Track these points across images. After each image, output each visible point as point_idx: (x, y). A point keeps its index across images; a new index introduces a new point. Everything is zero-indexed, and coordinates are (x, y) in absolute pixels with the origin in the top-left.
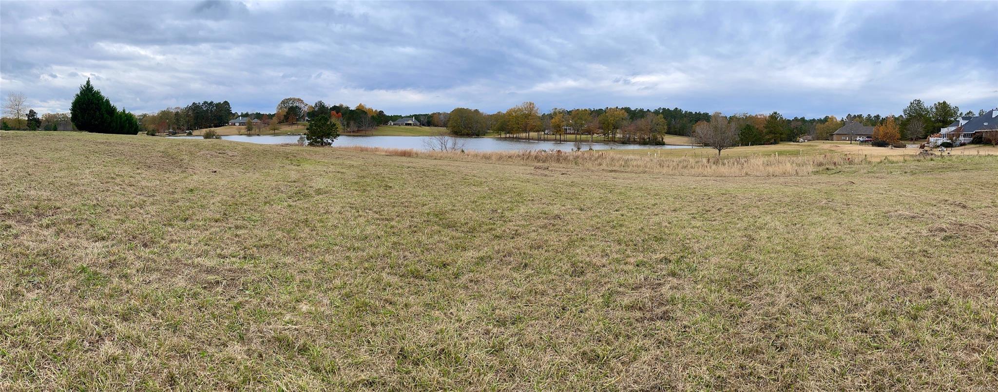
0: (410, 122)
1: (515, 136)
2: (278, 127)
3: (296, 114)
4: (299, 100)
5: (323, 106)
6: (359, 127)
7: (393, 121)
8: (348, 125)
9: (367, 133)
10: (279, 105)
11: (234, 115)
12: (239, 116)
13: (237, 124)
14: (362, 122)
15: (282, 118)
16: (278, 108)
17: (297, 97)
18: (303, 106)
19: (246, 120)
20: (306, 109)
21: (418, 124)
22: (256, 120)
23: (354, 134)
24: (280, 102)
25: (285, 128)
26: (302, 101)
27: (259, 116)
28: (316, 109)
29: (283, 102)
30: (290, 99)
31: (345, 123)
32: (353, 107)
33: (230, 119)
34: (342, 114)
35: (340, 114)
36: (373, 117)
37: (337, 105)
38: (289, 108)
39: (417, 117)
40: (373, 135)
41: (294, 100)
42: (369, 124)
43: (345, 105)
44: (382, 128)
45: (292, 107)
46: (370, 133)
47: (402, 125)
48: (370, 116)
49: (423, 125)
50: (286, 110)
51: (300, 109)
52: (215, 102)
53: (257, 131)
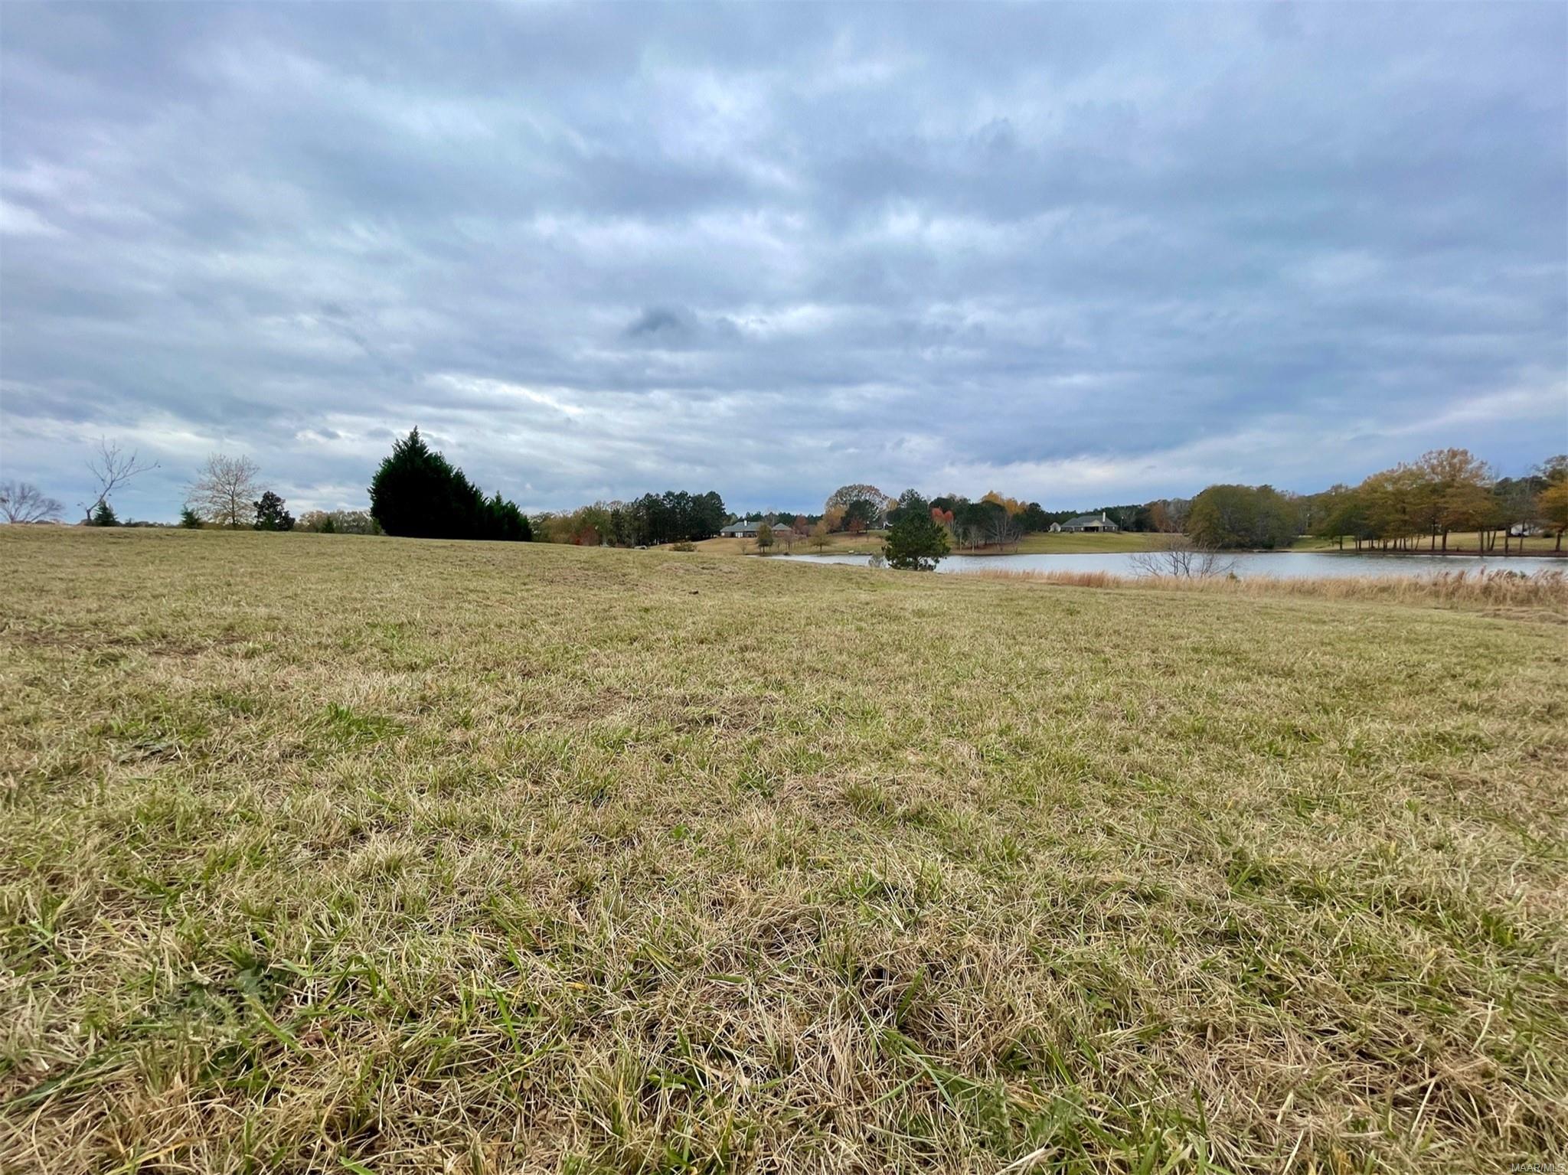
0: (1095, 524)
1: (1390, 544)
2: (828, 539)
3: (864, 516)
4: (871, 489)
5: (918, 500)
6: (988, 537)
7: (1060, 523)
8: (965, 535)
9: (1004, 548)
10: (832, 500)
11: (729, 517)
12: (742, 520)
13: (739, 535)
14: (994, 526)
15: (838, 522)
16: (828, 503)
17: (867, 483)
18: (877, 500)
19: (755, 526)
20: (885, 506)
21: (1114, 526)
22: (781, 526)
23: (978, 552)
24: (833, 494)
25: (843, 542)
26: (877, 492)
27: (786, 519)
28: (903, 506)
29: (840, 494)
30: (853, 488)
31: (960, 531)
32: (975, 499)
33: (723, 526)
34: (955, 515)
35: (949, 513)
36: (1016, 516)
37: (945, 496)
38: (851, 505)
39: (1112, 513)
40: (1016, 553)
41: (861, 489)
42: (1009, 530)
43: (959, 495)
44: (1037, 538)
45: (858, 502)
46: (1011, 548)
47: (1078, 530)
48: (1011, 515)
49: (1126, 529)
50: (846, 508)
51: (873, 505)
52: (691, 494)
53: (783, 546)
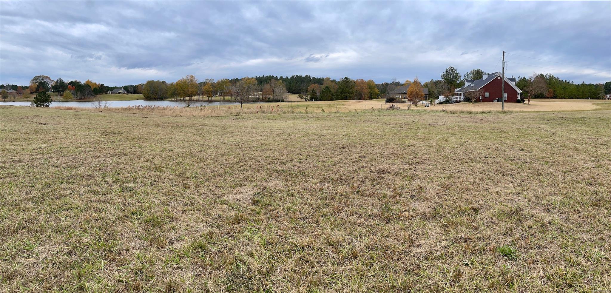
0: (120, 91)
3: (44, 87)
5: (62, 82)
6: (84, 96)
7: (111, 91)
8: (77, 94)
9: (90, 99)
10: (32, 80)
15: (34, 90)
16: (31, 82)
18: (50, 81)
20: (52, 83)
21: (126, 92)
22: (12, 91)
26: (49, 78)
27: (15, 87)
28: (58, 84)
29: (36, 78)
30: (41, 77)
32: (83, 82)
35: (74, 87)
36: (96, 88)
37: (73, 81)
38: (39, 83)
39: (126, 88)
41: (44, 77)
42: (91, 94)
43: (78, 81)
44: (102, 96)
45: (42, 82)
47: (116, 93)
48: (92, 88)
49: (129, 93)
50: (37, 84)
51: (48, 83)
53: (13, 98)
